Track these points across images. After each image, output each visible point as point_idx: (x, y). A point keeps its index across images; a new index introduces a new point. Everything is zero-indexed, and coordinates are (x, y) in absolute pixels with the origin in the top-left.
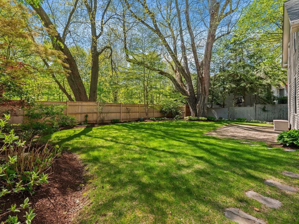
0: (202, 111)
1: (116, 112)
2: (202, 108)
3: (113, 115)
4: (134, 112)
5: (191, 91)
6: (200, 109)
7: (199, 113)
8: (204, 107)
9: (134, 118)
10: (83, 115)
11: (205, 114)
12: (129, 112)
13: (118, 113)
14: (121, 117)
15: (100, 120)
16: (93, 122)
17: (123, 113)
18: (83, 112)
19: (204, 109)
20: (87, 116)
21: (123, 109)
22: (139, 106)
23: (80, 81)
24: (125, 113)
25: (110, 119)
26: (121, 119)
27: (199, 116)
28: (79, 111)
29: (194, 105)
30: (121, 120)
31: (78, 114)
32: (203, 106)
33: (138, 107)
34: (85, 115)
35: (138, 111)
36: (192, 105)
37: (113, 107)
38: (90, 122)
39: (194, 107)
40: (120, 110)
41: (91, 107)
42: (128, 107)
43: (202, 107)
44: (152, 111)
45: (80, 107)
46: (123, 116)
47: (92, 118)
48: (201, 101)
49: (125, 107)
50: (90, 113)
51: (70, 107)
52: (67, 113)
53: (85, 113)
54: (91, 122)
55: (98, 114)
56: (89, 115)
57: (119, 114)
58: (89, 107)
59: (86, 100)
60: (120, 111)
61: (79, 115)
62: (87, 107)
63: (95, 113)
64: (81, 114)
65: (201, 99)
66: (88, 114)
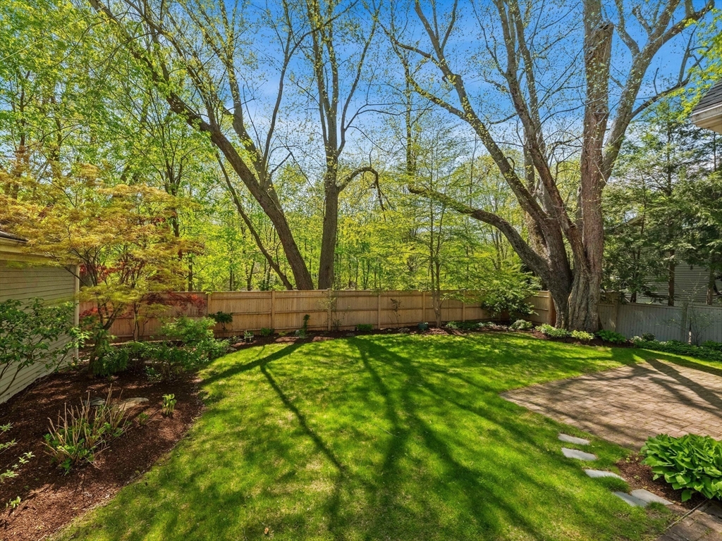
0: (583, 314)
1: (368, 308)
2: (583, 306)
3: (361, 314)
4: (410, 307)
5: (556, 260)
6: (577, 309)
7: (572, 319)
8: (587, 304)
9: (410, 322)
10: (302, 316)
11: (591, 323)
12: (396, 310)
13: (372, 312)
14: (379, 319)
15: (333, 325)
16: (320, 329)
17: (383, 310)
18: (301, 309)
19: (587, 309)
20: (307, 318)
21: (385, 302)
22: (422, 295)
23: (294, 251)
24: (387, 310)
25: (354, 323)
26: (379, 323)
27: (573, 328)
28: (295, 309)
29: (562, 295)
30: (379, 326)
31: (292, 312)
32: (584, 302)
33: (420, 297)
34: (305, 314)
35: (421, 306)
36: (558, 296)
37: (360, 299)
38: (314, 329)
39: (562, 302)
40: (378, 304)
41: (315, 300)
42: (395, 298)
43: (581, 303)
44: (458, 306)
45: (295, 300)
46: (384, 317)
47: (318, 321)
48: (578, 287)
49: (390, 298)
50: (315, 311)
51: (278, 301)
52: (273, 312)
53: (304, 311)
54: (317, 329)
55: (330, 313)
56: (312, 315)
57: (376, 312)
58: (311, 300)
59: (312, 288)
60: (378, 306)
61: (295, 315)
62: (307, 300)
63: (324, 311)
64: (297, 313)
65: (578, 283)
66: (311, 314)
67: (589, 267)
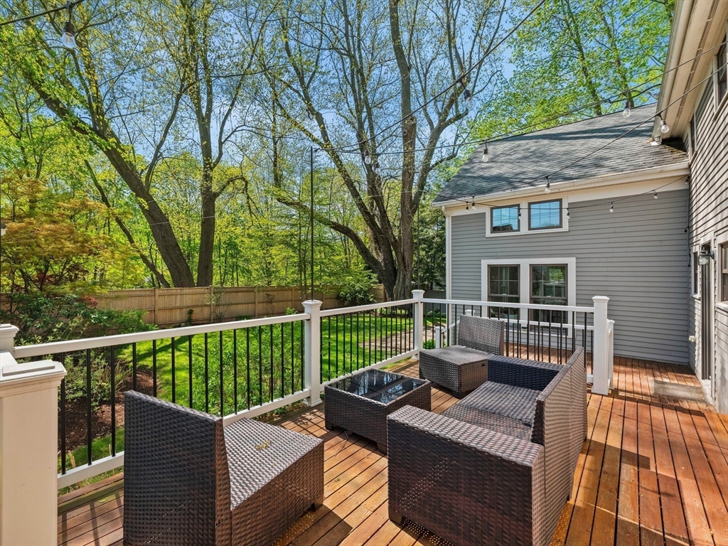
1: (247, 301)
2: (402, 293)
3: (240, 307)
4: (282, 300)
5: (387, 262)
6: (397, 295)
9: (282, 311)
10: (185, 311)
12: (271, 302)
13: (251, 303)
14: (256, 311)
16: (203, 322)
17: (259, 303)
18: (185, 305)
19: (404, 295)
20: (191, 312)
21: (261, 296)
22: (292, 290)
24: (263, 302)
25: (234, 315)
26: (256, 314)
28: (178, 305)
31: (176, 308)
33: (290, 292)
34: (188, 309)
35: (290, 299)
37: (240, 294)
38: (197, 322)
40: (255, 298)
41: (198, 296)
42: (269, 293)
44: (320, 297)
45: (179, 296)
46: (260, 309)
47: (201, 315)
48: (399, 281)
49: (265, 293)
50: (198, 306)
51: (161, 298)
52: (157, 309)
53: (188, 307)
54: (200, 322)
55: (212, 307)
56: (196, 310)
57: (253, 305)
58: (194, 296)
59: (191, 285)
60: (255, 300)
61: (178, 311)
62: (191, 296)
63: (207, 305)
64: (181, 308)
65: (399, 278)
66: (194, 309)
67: (405, 267)
